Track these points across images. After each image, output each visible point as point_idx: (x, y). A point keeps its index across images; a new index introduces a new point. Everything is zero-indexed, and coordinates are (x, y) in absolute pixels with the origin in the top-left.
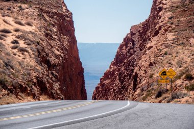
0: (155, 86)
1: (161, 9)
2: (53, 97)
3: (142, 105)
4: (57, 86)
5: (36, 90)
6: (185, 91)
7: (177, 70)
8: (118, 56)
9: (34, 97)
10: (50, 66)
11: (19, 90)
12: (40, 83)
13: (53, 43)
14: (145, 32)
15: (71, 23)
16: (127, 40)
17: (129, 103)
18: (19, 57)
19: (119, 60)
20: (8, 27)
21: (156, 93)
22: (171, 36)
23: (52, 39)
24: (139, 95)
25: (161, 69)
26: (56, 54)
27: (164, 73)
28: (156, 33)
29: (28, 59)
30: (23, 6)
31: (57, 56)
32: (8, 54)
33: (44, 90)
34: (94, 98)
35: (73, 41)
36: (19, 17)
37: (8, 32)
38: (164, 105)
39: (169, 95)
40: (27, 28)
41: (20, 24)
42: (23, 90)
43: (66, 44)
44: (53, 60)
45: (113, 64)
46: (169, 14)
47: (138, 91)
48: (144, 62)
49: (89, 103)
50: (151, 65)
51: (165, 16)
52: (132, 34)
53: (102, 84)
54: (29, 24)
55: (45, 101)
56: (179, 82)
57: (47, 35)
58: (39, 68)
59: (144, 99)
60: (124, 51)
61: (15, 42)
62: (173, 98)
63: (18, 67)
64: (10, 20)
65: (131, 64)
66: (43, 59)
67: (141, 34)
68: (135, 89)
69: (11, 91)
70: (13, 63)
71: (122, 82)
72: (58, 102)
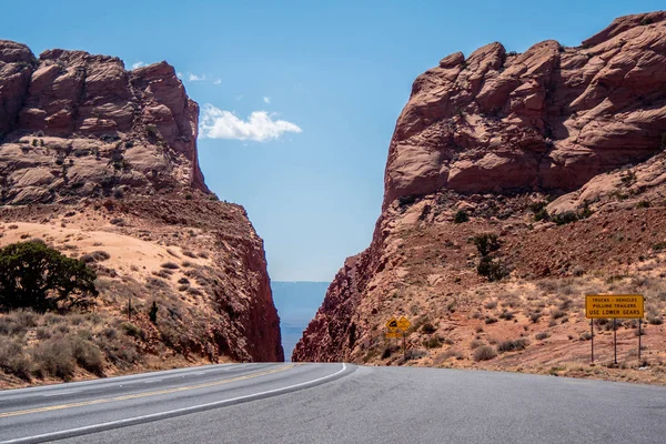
0: (381, 342)
1: (387, 234)
2: (236, 358)
3: (363, 370)
4: (242, 342)
5: (213, 348)
6: (422, 349)
7: (412, 320)
8: (327, 300)
9: (211, 358)
10: (233, 315)
11: (188, 349)
12: (219, 339)
13: (236, 282)
14: (365, 265)
15: (262, 253)
16: (340, 278)
17: (345, 366)
18: (190, 302)
19: (329, 305)
20: (173, 260)
21: (382, 351)
22: (401, 272)
23: (235, 276)
24: (358, 355)
25: (389, 318)
26: (241, 297)
27: (394, 324)
28: (381, 268)
29: (202, 305)
30: (195, 230)
31: (242, 301)
32: (173, 298)
33: (225, 349)
34: (295, 359)
35: (265, 280)
36: (190, 246)
37: (174, 267)
38: (394, 368)
39: (401, 355)
40: (201, 262)
41: (191, 256)
42: (196, 348)
43: (255, 283)
44: (237, 306)
45: (320, 311)
46: (399, 241)
47: (357, 349)
48: (364, 307)
49: (287, 367)
50: (375, 312)
51: (393, 244)
52: (347, 268)
53: (305, 340)
54: (203, 256)
55: (225, 365)
56: (414, 336)
57: (228, 271)
58: (217, 317)
59: (366, 360)
60: (337, 292)
61: (183, 281)
62: (407, 359)
63: (187, 315)
64: (177, 250)
65: (346, 311)
66: (223, 305)
67: (359, 269)
68: (351, 345)
69: (178, 350)
70: (181, 310)
71: (333, 336)
72: (245, 365)
